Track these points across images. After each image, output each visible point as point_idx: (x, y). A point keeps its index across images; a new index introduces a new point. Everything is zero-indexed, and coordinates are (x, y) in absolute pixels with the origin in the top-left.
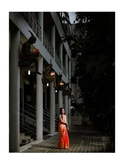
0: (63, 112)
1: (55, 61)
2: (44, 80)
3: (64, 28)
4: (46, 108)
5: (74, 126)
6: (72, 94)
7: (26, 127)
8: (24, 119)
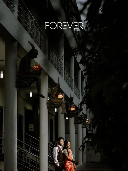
0: (68, 145)
1: (65, 79)
2: (50, 104)
3: (77, 37)
4: (54, 140)
5: (90, 164)
6: (87, 121)
7: (27, 165)
8: (25, 155)
